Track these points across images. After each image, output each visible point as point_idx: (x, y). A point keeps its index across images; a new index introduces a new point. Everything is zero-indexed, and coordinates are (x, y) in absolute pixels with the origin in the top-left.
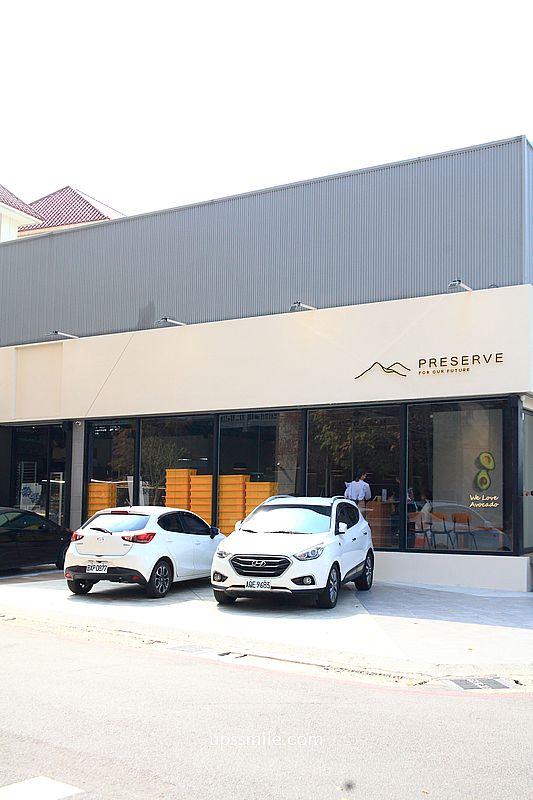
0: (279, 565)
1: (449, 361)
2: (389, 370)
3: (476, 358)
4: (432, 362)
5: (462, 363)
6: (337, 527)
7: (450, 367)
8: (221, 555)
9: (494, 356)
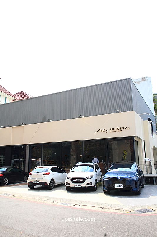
0: (83, 180)
1: (117, 129)
2: (103, 131)
3: (123, 128)
4: (113, 129)
5: (120, 129)
6: (95, 170)
7: (117, 130)
8: (68, 178)
9: (127, 128)
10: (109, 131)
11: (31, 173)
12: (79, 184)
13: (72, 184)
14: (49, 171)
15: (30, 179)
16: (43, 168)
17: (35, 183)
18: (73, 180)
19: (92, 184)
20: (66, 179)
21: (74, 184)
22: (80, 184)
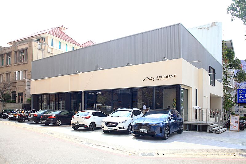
0: (115, 124)
1: (163, 77)
2: (150, 79)
3: (170, 76)
4: (160, 77)
5: (167, 77)
6: (132, 115)
7: (164, 78)
8: (103, 122)
9: (174, 76)
10: (156, 79)
11: (74, 116)
12: (111, 127)
13: (106, 127)
14: (90, 115)
15: (73, 121)
16: (84, 112)
17: (76, 125)
18: (107, 124)
19: (124, 128)
20: (102, 122)
21: (107, 128)
22: (113, 127)
